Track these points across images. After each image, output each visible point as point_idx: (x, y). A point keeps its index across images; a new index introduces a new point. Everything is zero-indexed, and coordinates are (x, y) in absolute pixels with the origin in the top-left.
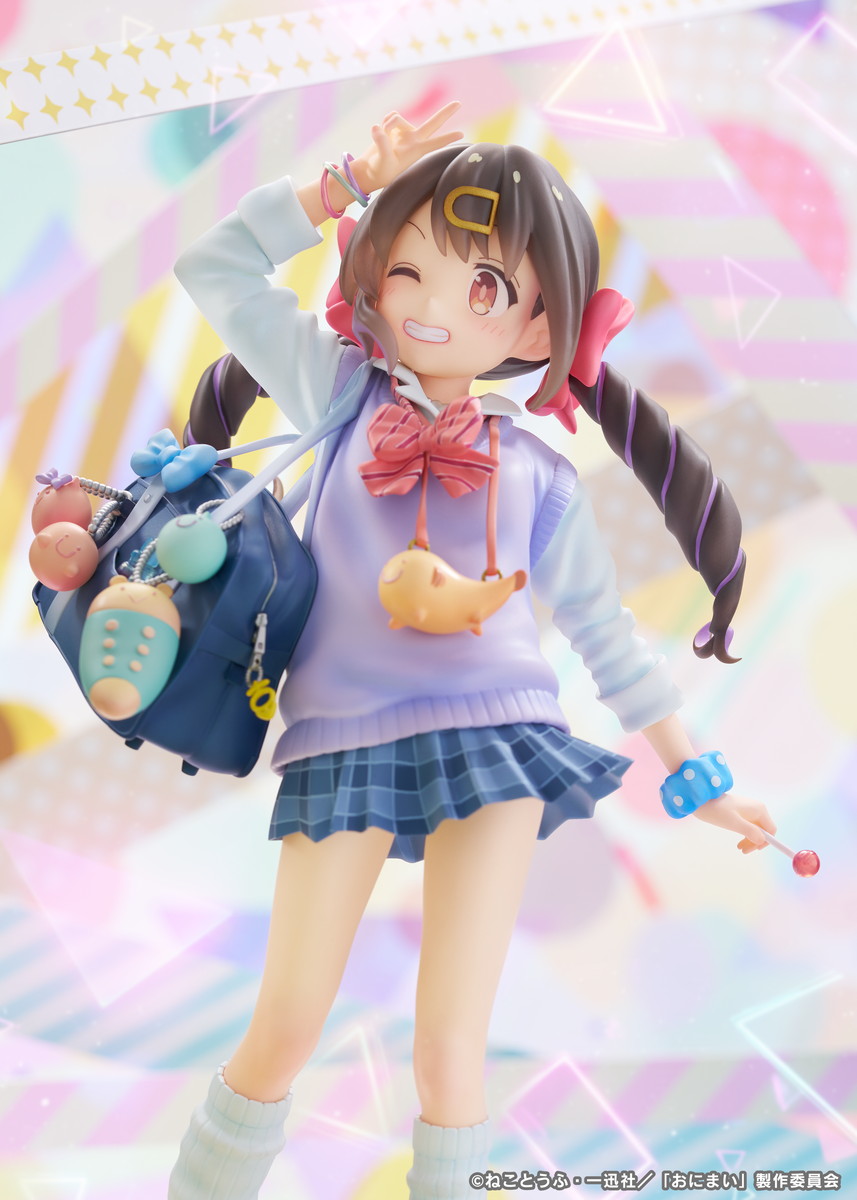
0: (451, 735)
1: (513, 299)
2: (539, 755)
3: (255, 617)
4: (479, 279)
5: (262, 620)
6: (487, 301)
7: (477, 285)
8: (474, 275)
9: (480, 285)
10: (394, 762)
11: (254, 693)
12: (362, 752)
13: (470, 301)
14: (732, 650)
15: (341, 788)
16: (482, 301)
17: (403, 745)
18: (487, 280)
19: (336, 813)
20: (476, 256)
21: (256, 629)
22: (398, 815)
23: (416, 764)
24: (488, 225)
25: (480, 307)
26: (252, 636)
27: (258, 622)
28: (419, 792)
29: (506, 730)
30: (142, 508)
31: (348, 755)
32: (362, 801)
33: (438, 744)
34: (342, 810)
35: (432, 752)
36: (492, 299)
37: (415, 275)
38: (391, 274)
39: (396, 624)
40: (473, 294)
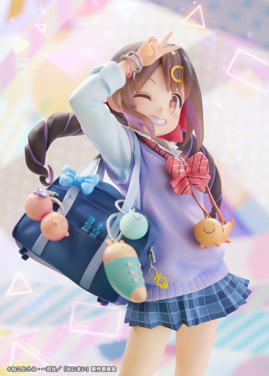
1: (181, 105)
2: (238, 285)
3: (150, 248)
4: (172, 99)
6: (174, 107)
7: (172, 101)
8: (171, 97)
10: (199, 297)
11: (157, 278)
13: (169, 107)
15: (186, 310)
16: (173, 107)
18: (174, 99)
21: (149, 253)
23: (204, 296)
24: (182, 80)
25: (172, 110)
26: (148, 256)
27: (151, 250)
28: (205, 306)
30: (69, 202)
31: (185, 297)
32: (195, 314)
33: (214, 288)
34: (190, 319)
35: (212, 292)
36: (175, 106)
37: (149, 98)
38: (136, 96)
39: (202, 246)
40: (170, 105)
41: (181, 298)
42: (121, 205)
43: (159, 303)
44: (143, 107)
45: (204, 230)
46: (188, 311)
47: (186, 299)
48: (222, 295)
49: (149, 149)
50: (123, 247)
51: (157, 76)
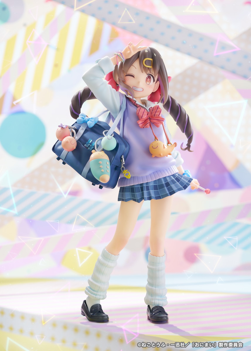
0: (165, 178)
1: (154, 81)
2: (181, 180)
3: (121, 156)
4: (147, 77)
5: (123, 157)
7: (147, 78)
8: (146, 76)
9: (148, 78)
10: (153, 184)
11: (125, 173)
12: (147, 183)
13: (146, 81)
14: (191, 149)
15: (144, 191)
17: (155, 181)
18: (149, 77)
19: (145, 197)
20: (148, 72)
21: (121, 159)
22: (155, 196)
23: (157, 185)
24: (151, 66)
25: (148, 83)
26: (121, 160)
27: (122, 157)
28: (158, 190)
29: (173, 175)
30: (81, 131)
31: (144, 184)
32: (149, 194)
33: (163, 180)
34: (146, 196)
35: (162, 182)
36: (150, 81)
37: (133, 76)
38: (126, 76)
39: (153, 156)
40: (146, 80)
41: (142, 184)
42: (106, 133)
43: (131, 188)
44: (130, 81)
45: (152, 147)
46: (145, 192)
47: (145, 185)
48: (167, 184)
49: (131, 104)
50: (99, 154)
51: (136, 64)
